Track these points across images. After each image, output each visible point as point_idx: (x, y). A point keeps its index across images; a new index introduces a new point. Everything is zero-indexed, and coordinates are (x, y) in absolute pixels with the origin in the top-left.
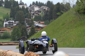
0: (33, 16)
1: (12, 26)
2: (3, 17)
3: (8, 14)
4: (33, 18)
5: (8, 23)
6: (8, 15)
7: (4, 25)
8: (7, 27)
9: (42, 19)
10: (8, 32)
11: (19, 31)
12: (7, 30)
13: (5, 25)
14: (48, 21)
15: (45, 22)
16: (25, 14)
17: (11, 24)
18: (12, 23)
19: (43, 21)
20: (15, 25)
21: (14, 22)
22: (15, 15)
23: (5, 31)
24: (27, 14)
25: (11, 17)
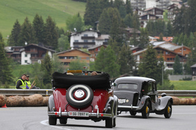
0: (142, 23)
1: (92, 47)
2: (67, 24)
3: (79, 15)
4: (142, 26)
5: (82, 38)
6: (80, 19)
7: (72, 45)
8: (79, 48)
9: (166, 30)
10: (81, 62)
11: (112, 58)
12: (80, 56)
13: (74, 43)
14: (186, 36)
15: (176, 38)
16: (123, 16)
17: (90, 41)
18: (93, 38)
19: (168, 36)
20: (98, 44)
21: (96, 35)
22: (97, 20)
23: (74, 60)
24: (127, 15)
25: (87, 23)
